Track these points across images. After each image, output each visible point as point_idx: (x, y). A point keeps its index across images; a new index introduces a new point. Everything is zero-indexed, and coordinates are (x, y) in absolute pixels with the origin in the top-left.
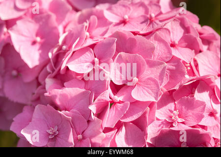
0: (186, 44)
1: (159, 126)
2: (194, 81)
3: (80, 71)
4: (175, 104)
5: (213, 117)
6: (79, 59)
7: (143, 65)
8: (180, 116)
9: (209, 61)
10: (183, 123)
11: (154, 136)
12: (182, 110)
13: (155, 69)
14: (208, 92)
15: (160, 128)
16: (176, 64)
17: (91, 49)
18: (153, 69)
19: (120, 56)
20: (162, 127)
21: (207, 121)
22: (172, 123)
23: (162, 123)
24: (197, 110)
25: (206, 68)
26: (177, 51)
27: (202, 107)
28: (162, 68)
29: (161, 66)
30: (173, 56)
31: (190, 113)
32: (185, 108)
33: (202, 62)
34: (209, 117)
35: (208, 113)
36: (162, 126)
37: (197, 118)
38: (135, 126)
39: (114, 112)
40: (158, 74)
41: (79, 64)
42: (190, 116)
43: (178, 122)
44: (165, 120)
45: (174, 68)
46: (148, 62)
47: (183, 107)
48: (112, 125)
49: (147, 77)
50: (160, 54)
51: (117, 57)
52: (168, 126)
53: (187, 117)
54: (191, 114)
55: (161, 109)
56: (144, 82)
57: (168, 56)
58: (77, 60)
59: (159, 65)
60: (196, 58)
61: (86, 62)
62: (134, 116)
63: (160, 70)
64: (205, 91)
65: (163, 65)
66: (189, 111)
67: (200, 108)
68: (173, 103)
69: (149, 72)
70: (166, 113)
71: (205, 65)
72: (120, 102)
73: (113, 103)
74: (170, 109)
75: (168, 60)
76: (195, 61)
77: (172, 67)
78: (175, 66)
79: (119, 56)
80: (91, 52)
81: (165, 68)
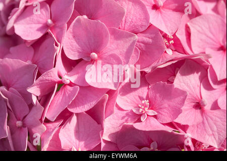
0: (177, 5)
1: (123, 118)
2: (174, 62)
3: (27, 36)
4: (148, 89)
5: (199, 111)
6: (31, 17)
7: (106, 36)
8: (152, 107)
9: (210, 28)
10: (155, 116)
11: (113, 131)
12: (155, 99)
13: (122, 42)
14: (199, 73)
15: (124, 120)
16: (153, 36)
17: (48, 6)
18: (119, 42)
19: (79, 21)
20: (127, 121)
21: (187, 116)
22: (141, 115)
23: (127, 114)
24: (175, 102)
25: (204, 37)
26: (160, 15)
27: (182, 97)
28: (131, 42)
29: (130, 38)
30: (151, 25)
31: (166, 104)
32: (160, 96)
33: (199, 28)
34: (194, 110)
35: (194, 104)
36: (126, 118)
37: (172, 113)
38: (89, 117)
39: (61, 98)
40: (125, 50)
41: (30, 25)
42: (165, 108)
43: (148, 115)
44: (132, 111)
45: (151, 41)
46: (114, 32)
47: (158, 95)
48: (53, 118)
49: (110, 53)
50: (134, 20)
51: (74, 22)
52: (135, 119)
53: (161, 109)
54: (166, 106)
55: (128, 95)
56: (106, 59)
57: (144, 23)
58: (28, 19)
59: (127, 37)
60: (188, 24)
61: (39, 23)
62: (86, 106)
63: (127, 45)
64: (194, 73)
65: (132, 38)
66: (165, 101)
67: (179, 98)
68: (147, 88)
69: (113, 46)
70: (135, 100)
71: (201, 33)
72: (71, 84)
73: (61, 84)
74: (141, 95)
75: (144, 29)
76: (187, 28)
77: (148, 39)
78: (152, 38)
79: (77, 21)
80: (47, 9)
81: (134, 42)
